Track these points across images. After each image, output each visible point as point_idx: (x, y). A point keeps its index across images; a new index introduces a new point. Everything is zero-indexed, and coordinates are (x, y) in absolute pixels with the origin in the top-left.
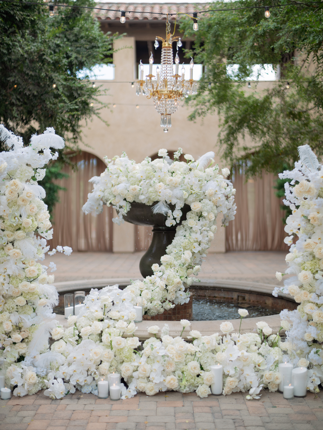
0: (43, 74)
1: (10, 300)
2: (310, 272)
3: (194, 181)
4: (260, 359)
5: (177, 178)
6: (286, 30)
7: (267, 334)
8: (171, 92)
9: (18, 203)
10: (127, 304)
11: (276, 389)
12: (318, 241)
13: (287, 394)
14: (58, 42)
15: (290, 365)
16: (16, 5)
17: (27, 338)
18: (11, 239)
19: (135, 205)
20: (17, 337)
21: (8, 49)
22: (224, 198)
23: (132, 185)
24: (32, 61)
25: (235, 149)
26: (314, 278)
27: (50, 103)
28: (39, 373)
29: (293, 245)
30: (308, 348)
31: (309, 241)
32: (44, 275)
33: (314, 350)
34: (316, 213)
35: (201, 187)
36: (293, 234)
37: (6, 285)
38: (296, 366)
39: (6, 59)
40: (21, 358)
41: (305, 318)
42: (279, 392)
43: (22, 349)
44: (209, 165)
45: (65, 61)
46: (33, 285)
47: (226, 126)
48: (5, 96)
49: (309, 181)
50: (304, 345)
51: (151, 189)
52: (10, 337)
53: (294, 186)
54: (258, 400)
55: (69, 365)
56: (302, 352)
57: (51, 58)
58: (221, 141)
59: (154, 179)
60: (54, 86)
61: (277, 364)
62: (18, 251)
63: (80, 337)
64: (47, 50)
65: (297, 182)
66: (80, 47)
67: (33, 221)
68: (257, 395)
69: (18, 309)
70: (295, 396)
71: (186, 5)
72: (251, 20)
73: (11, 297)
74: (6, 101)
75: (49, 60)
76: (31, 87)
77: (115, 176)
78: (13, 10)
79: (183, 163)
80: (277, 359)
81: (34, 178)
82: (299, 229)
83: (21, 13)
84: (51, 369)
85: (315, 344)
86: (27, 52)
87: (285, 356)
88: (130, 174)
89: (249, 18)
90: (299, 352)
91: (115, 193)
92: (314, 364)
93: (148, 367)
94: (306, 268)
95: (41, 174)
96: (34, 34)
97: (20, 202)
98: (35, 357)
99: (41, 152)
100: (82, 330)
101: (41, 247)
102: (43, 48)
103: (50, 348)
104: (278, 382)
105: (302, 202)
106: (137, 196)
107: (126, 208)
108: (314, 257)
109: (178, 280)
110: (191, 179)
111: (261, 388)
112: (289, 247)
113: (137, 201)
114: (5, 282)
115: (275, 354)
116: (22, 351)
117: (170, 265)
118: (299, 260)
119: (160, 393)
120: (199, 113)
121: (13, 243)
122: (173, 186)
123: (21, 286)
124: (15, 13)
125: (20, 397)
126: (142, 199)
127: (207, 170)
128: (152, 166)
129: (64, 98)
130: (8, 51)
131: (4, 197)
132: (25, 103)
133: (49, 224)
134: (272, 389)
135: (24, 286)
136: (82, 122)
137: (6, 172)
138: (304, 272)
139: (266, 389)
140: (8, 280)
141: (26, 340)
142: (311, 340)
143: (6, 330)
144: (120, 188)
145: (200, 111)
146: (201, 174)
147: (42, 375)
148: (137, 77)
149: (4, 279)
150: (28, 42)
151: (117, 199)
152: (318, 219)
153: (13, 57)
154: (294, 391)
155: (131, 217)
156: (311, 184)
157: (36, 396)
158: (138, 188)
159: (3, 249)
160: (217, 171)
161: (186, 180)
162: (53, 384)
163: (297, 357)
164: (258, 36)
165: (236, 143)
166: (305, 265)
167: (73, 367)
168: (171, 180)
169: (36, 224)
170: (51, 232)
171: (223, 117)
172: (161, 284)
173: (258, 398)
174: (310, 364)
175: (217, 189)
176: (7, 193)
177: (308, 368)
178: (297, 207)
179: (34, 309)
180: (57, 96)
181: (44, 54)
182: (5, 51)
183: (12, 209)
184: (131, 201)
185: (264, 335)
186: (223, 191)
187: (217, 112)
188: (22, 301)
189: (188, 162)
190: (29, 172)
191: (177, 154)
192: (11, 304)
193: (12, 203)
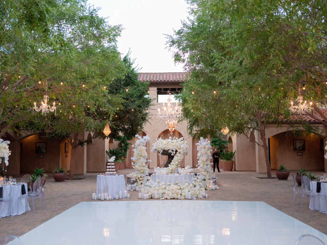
5: (174, 144)
12: (204, 158)
19: (164, 150)
20: (141, 179)
23: (163, 146)
25: (193, 131)
26: (204, 165)
29: (199, 159)
31: (202, 158)
35: (180, 146)
37: (139, 168)
40: (142, 184)
44: (181, 141)
46: (144, 168)
47: (190, 124)
50: (202, 180)
51: (168, 147)
58: (188, 129)
59: (168, 144)
65: (199, 145)
69: (141, 173)
71: (176, 74)
77: (159, 143)
79: (175, 140)
82: (200, 155)
95: (145, 144)
97: (141, 150)
99: (145, 140)
106: (164, 148)
107: (162, 151)
108: (203, 161)
109: (175, 168)
110: (177, 144)
117: (173, 165)
121: (140, 159)
122: (173, 146)
126: (166, 149)
128: (168, 141)
136: (144, 124)
138: (201, 164)
143: (138, 177)
144: (160, 147)
146: (180, 142)
148: (158, 102)
151: (159, 149)
152: (204, 153)
155: (163, 154)
156: (202, 146)
158: (165, 146)
159: (138, 160)
161: (176, 144)
169: (144, 155)
170: (147, 157)
171: (188, 120)
172: (171, 169)
176: (139, 148)
178: (200, 151)
179: (144, 173)
187: (186, 120)
188: (142, 171)
189: (177, 139)
190: (143, 144)
191: (174, 138)
192: (139, 172)
193: (140, 151)
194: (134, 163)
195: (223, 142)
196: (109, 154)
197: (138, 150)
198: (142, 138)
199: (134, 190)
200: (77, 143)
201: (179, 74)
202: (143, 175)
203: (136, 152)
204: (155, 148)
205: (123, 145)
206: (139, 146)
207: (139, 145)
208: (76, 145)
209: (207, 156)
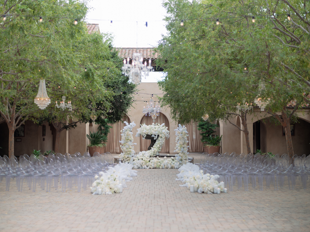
3: (160, 130)
4: (171, 163)
5: (156, 129)
10: (147, 154)
12: (181, 142)
18: (127, 142)
19: (147, 135)
20: (128, 159)
22: (166, 133)
26: (181, 148)
35: (161, 131)
43: (128, 161)
44: (163, 126)
46: (131, 150)
51: (151, 132)
56: (179, 161)
59: (151, 129)
62: (128, 144)
63: (139, 159)
67: (130, 138)
69: (128, 154)
76: (118, 104)
77: (143, 129)
79: (157, 126)
84: (134, 164)
88: (146, 128)
93: (151, 164)
97: (128, 135)
98: (131, 163)
99: (131, 126)
103: (133, 161)
106: (148, 133)
107: (145, 136)
108: (181, 145)
109: (157, 150)
110: (159, 129)
111: (171, 167)
115: (174, 162)
118: (178, 145)
119: (153, 168)
122: (156, 131)
126: (149, 134)
128: (151, 127)
133: (133, 139)
135: (129, 150)
140: (126, 149)
142: (180, 159)
143: (126, 158)
144: (144, 132)
146: (162, 128)
151: (143, 134)
154: (176, 167)
155: (147, 138)
156: (180, 131)
158: (148, 131)
159: (125, 143)
160: (165, 127)
167: (138, 164)
172: (153, 151)
175: (165, 131)
189: (159, 125)
190: (129, 130)
191: (156, 124)
192: (126, 153)
194: (122, 145)
195: (211, 126)
196: (90, 137)
197: (126, 134)
198: (129, 124)
200: (62, 127)
202: (130, 156)
203: (124, 136)
204: (139, 132)
205: (103, 128)
206: (126, 132)
207: (127, 131)
208: (61, 129)
209: (184, 140)
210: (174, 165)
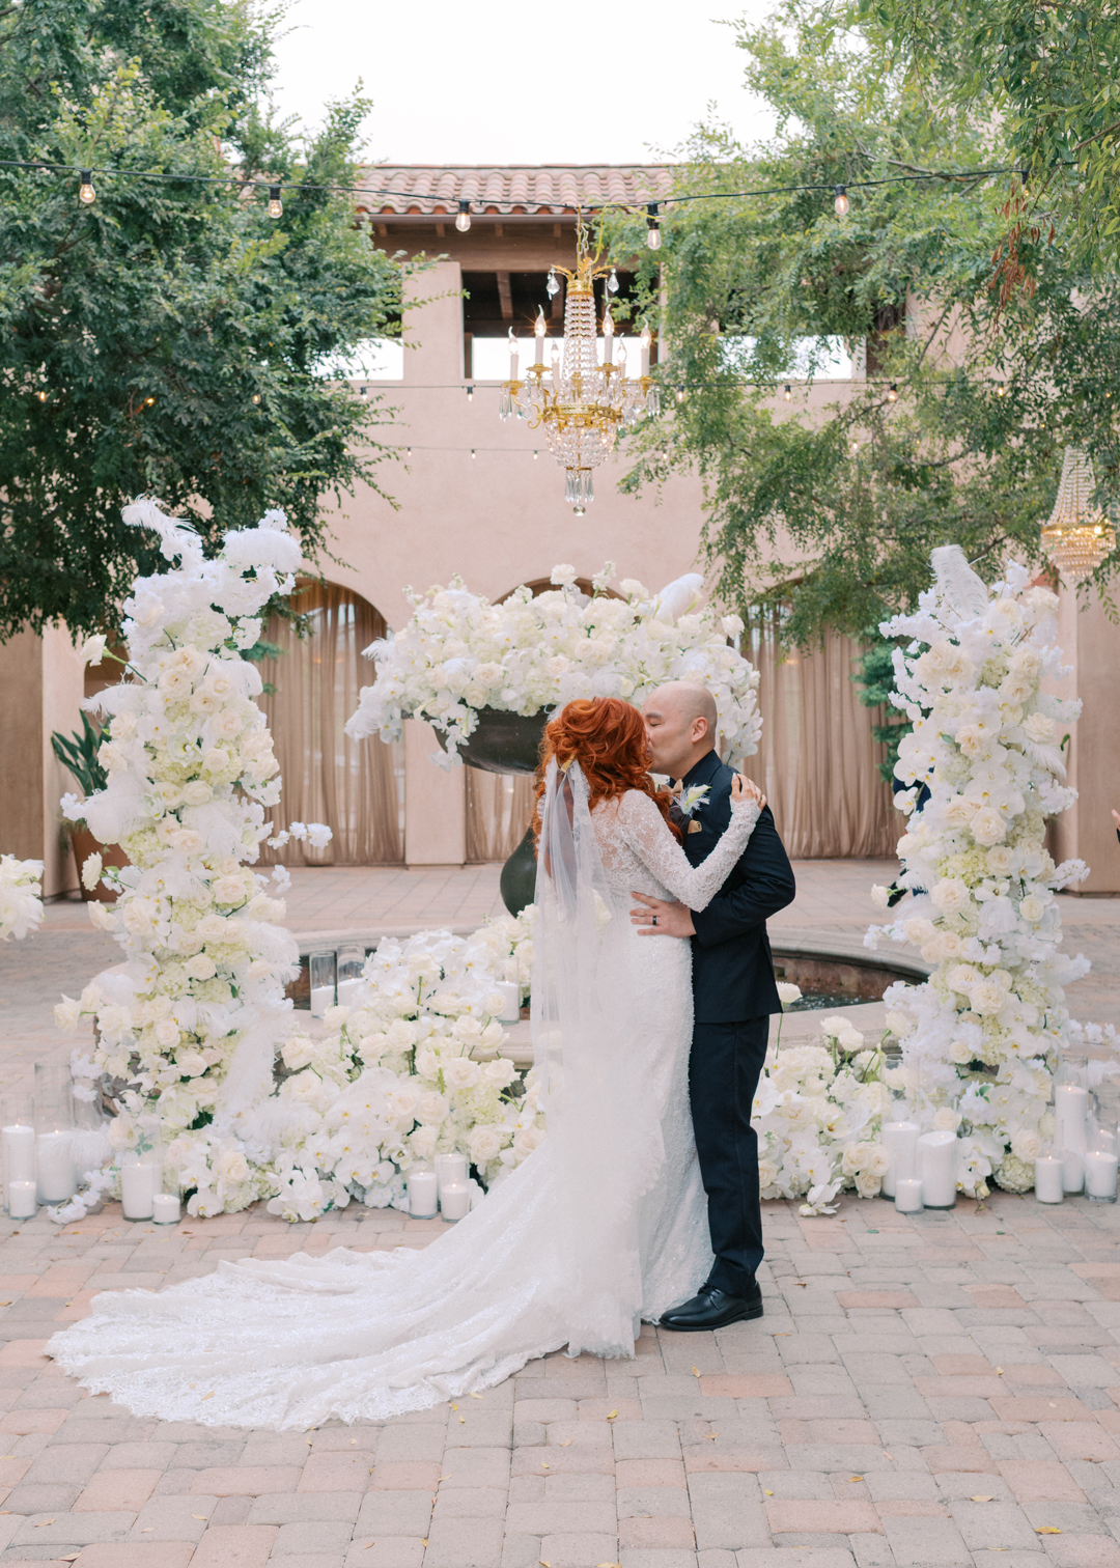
0: (227, 370)
1: (173, 965)
2: (962, 881)
3: (649, 650)
4: (832, 1113)
5: (602, 643)
6: (888, 244)
7: (849, 1048)
8: (593, 410)
9: (192, 709)
10: (477, 975)
11: (877, 1190)
12: (980, 801)
13: (907, 1201)
14: (265, 281)
15: (911, 1127)
16: (152, 183)
17: (217, 1065)
18: (174, 804)
19: (490, 717)
20: (192, 1061)
21: (131, 301)
23: (483, 661)
24: (197, 334)
26: (972, 896)
27: (246, 446)
28: (252, 1157)
29: (916, 814)
30: (960, 1084)
31: (957, 799)
32: (260, 899)
33: (975, 1086)
34: (975, 727)
35: (667, 667)
36: (917, 784)
37: (162, 924)
38: (927, 1128)
39: (124, 327)
40: (203, 1120)
41: (952, 1002)
42: (884, 1197)
43: (203, 1094)
44: (689, 607)
45: (286, 332)
46: (233, 923)
47: (723, 505)
48: (123, 426)
49: (955, 643)
50: (950, 1073)
51: (533, 673)
52: (173, 1062)
53: (916, 657)
54: (831, 1216)
55: (331, 1133)
56: (942, 1093)
57: (248, 325)
58: (709, 547)
59: (542, 645)
60: (256, 399)
61: (876, 1125)
62: (193, 833)
63: (357, 1061)
64: (236, 302)
65: (926, 648)
66: (324, 294)
67: (229, 754)
68: (828, 1204)
69: (195, 989)
70: (926, 1207)
71: (601, 172)
72: (792, 216)
73: (176, 957)
74: (126, 439)
75: (244, 329)
77: (434, 639)
78: (143, 195)
79: (615, 603)
80: (876, 1110)
81: (230, 643)
82: (932, 770)
83: (167, 202)
84: (282, 1145)
85: (978, 1074)
86: (181, 309)
87: (899, 1103)
88: (477, 633)
89: (786, 211)
90: (934, 1091)
91: (437, 686)
92: (976, 1122)
94: (950, 872)
95: (248, 633)
96: (198, 258)
97: (196, 705)
98: (239, 1115)
99: (250, 574)
100: (363, 1044)
101: (251, 826)
102: (225, 298)
103: (277, 1093)
104: (880, 1170)
105: (938, 699)
106: (494, 692)
107: (467, 725)
108: (971, 843)
110: (640, 644)
111: (837, 1188)
112: (907, 818)
113: (494, 706)
114: (159, 917)
115: (871, 1099)
116: (206, 1101)
118: (933, 851)
120: (648, 472)
122: (593, 664)
123: (201, 926)
124: (150, 204)
125: (203, 1218)
126: (513, 700)
127: (684, 620)
128: (536, 609)
129: (284, 432)
130: (131, 305)
131: (156, 693)
132: (178, 448)
133: (272, 764)
134: (866, 1188)
135: (212, 927)
137: (161, 628)
138: (945, 882)
139: (850, 1191)
140: (167, 910)
141: (216, 1071)
142: (966, 1060)
143: (163, 1042)
145: (652, 466)
146: (668, 630)
147: (261, 1160)
149: (158, 910)
150: (184, 280)
151: (441, 701)
152: (980, 741)
153: (145, 323)
154: (922, 1193)
156: (961, 652)
157: (245, 1215)
158: (499, 669)
159: (153, 830)
160: (710, 624)
161: (627, 649)
162: (291, 1182)
163: (929, 1104)
164: (810, 261)
165: (750, 553)
166: (948, 864)
167: (342, 1139)
168: (589, 647)
169: (237, 765)
170: (277, 785)
171: (713, 480)
173: (829, 1211)
174: (964, 1123)
175: (711, 670)
176: (163, 683)
177: (959, 1135)
178: (926, 713)
179: (234, 991)
180: (264, 428)
181: (229, 315)
182: (123, 307)
183: (178, 723)
184: (480, 706)
185: (842, 1053)
186: (726, 677)
187: (696, 469)
188: (203, 966)
189: (631, 598)
190: (220, 628)
191: (600, 581)
192: (175, 975)
193: (176, 709)
194: (115, 857)
197: (158, 699)
198: (214, 546)
199: (95, 1211)
201: (626, 172)
202: (218, 1017)
206: (166, 657)
207: (171, 641)
209: (1023, 777)
210: (878, 1150)
